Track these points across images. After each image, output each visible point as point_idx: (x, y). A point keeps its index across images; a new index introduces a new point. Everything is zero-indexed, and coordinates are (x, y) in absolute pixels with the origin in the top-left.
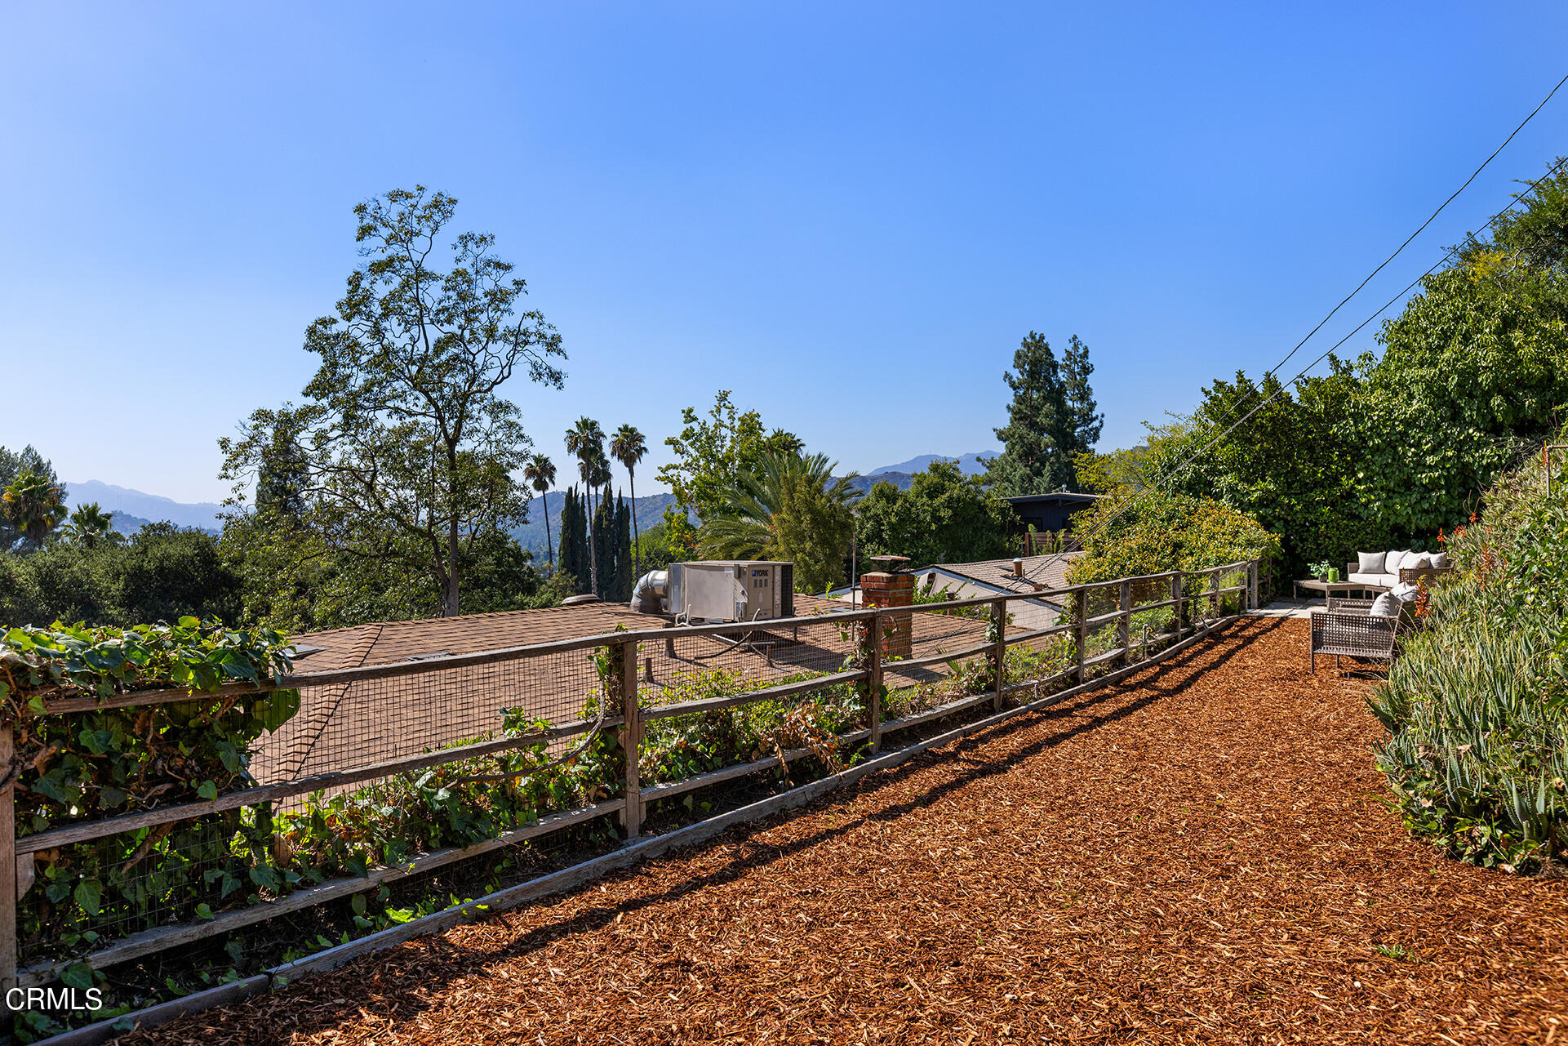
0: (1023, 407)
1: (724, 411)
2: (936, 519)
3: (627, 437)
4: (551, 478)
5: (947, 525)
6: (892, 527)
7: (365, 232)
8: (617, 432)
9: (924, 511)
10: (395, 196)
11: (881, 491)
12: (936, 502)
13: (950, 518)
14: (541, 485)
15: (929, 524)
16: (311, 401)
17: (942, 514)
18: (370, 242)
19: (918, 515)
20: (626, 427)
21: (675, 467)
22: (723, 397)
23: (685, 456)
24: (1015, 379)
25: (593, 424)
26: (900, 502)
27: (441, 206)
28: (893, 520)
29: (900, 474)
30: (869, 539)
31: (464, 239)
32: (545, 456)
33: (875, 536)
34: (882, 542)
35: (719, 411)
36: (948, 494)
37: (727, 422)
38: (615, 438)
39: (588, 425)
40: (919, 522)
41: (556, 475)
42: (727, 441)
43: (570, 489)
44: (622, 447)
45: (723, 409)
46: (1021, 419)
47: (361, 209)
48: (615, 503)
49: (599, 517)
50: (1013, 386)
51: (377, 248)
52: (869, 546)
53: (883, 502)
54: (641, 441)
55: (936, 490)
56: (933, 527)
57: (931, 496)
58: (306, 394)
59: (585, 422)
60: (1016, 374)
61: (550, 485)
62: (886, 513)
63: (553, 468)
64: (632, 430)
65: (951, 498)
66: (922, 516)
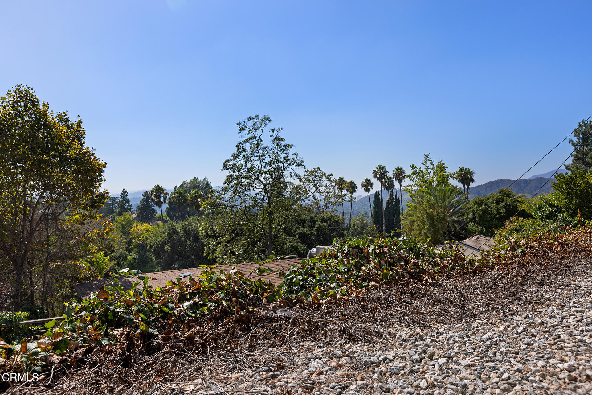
0: (578, 154)
1: (429, 163)
2: (499, 213)
3: (399, 171)
4: (371, 187)
5: (504, 216)
6: (480, 216)
7: (241, 130)
8: (395, 170)
9: (494, 210)
10: (249, 119)
11: (476, 201)
12: (499, 206)
13: (505, 213)
14: (367, 190)
15: (496, 215)
16: (226, 185)
17: (501, 211)
18: (243, 133)
19: (491, 211)
20: (398, 168)
21: (411, 186)
22: (427, 156)
23: (414, 181)
24: (575, 142)
25: (383, 167)
26: (483, 206)
27: (265, 119)
28: (480, 213)
29: (544, 178)
30: (471, 221)
31: (273, 130)
32: (369, 179)
33: (473, 220)
34: (476, 222)
35: (426, 162)
36: (504, 202)
37: (431, 167)
38: (394, 172)
39: (381, 168)
40: (492, 214)
41: (373, 186)
42: (431, 175)
43: (376, 192)
44: (397, 176)
45: (428, 162)
46: (578, 159)
47: (239, 124)
48: (394, 197)
49: (388, 203)
50: (573, 144)
51: (246, 135)
52: (470, 223)
53: (476, 206)
54: (404, 173)
55: (500, 201)
56: (498, 216)
57: (498, 203)
58: (224, 184)
59: (380, 167)
60: (575, 140)
61: (371, 189)
62: (478, 210)
63: (372, 183)
64: (401, 169)
65: (506, 205)
66: (493, 212)
